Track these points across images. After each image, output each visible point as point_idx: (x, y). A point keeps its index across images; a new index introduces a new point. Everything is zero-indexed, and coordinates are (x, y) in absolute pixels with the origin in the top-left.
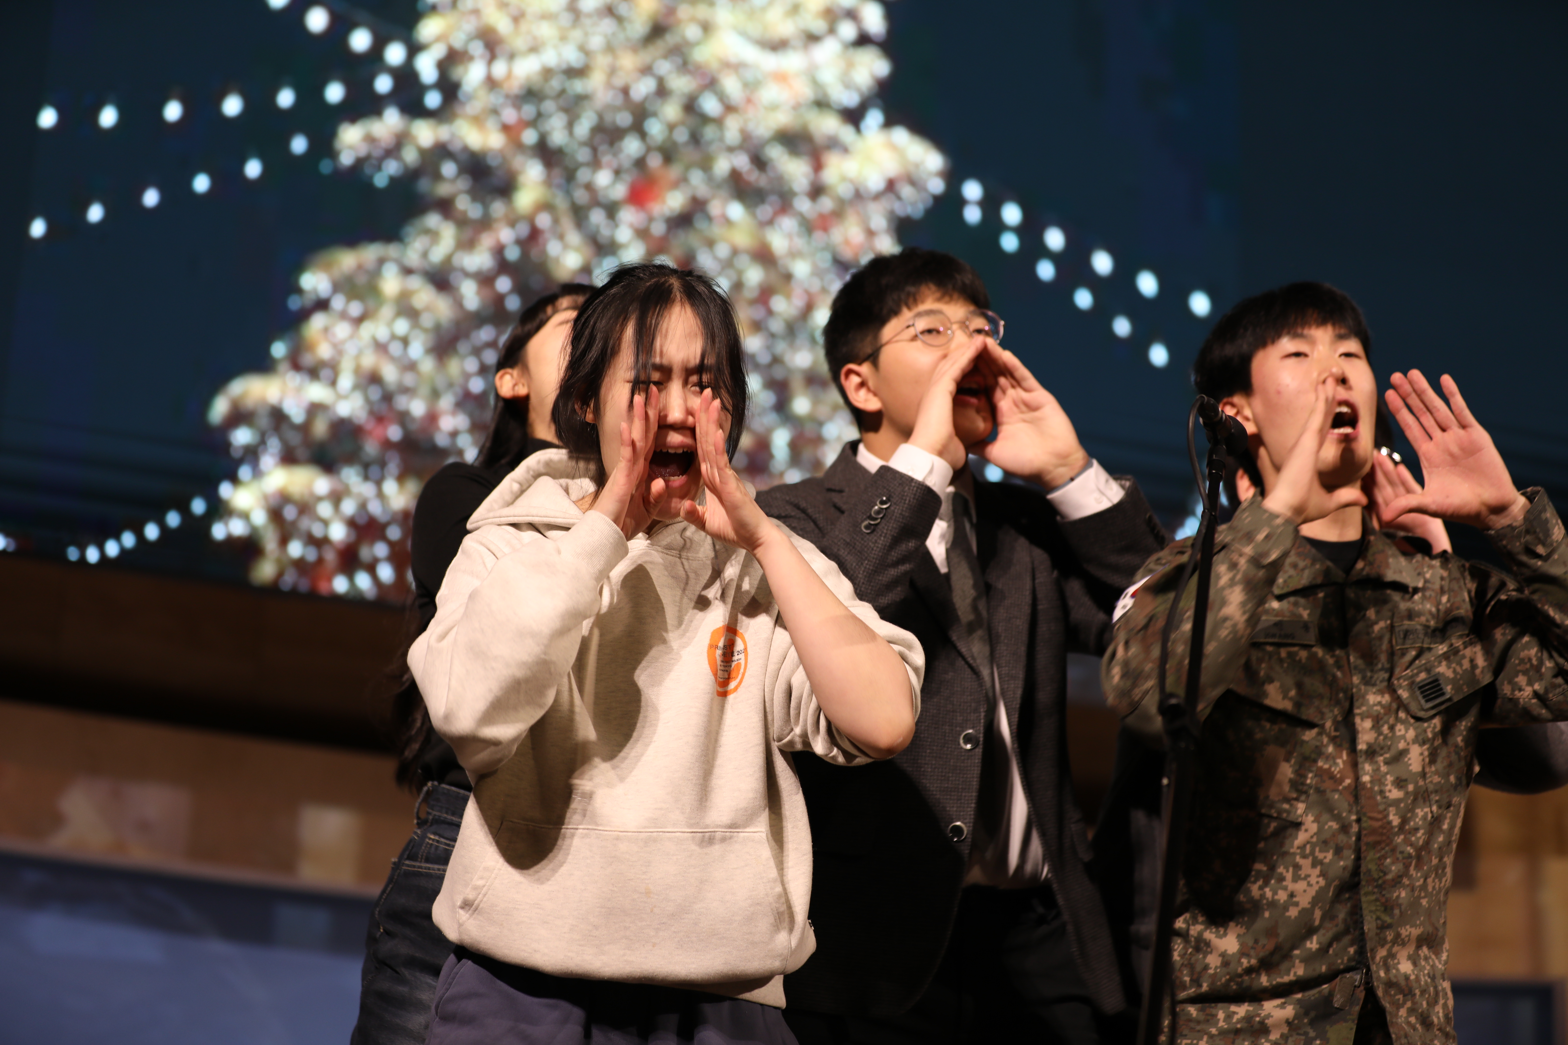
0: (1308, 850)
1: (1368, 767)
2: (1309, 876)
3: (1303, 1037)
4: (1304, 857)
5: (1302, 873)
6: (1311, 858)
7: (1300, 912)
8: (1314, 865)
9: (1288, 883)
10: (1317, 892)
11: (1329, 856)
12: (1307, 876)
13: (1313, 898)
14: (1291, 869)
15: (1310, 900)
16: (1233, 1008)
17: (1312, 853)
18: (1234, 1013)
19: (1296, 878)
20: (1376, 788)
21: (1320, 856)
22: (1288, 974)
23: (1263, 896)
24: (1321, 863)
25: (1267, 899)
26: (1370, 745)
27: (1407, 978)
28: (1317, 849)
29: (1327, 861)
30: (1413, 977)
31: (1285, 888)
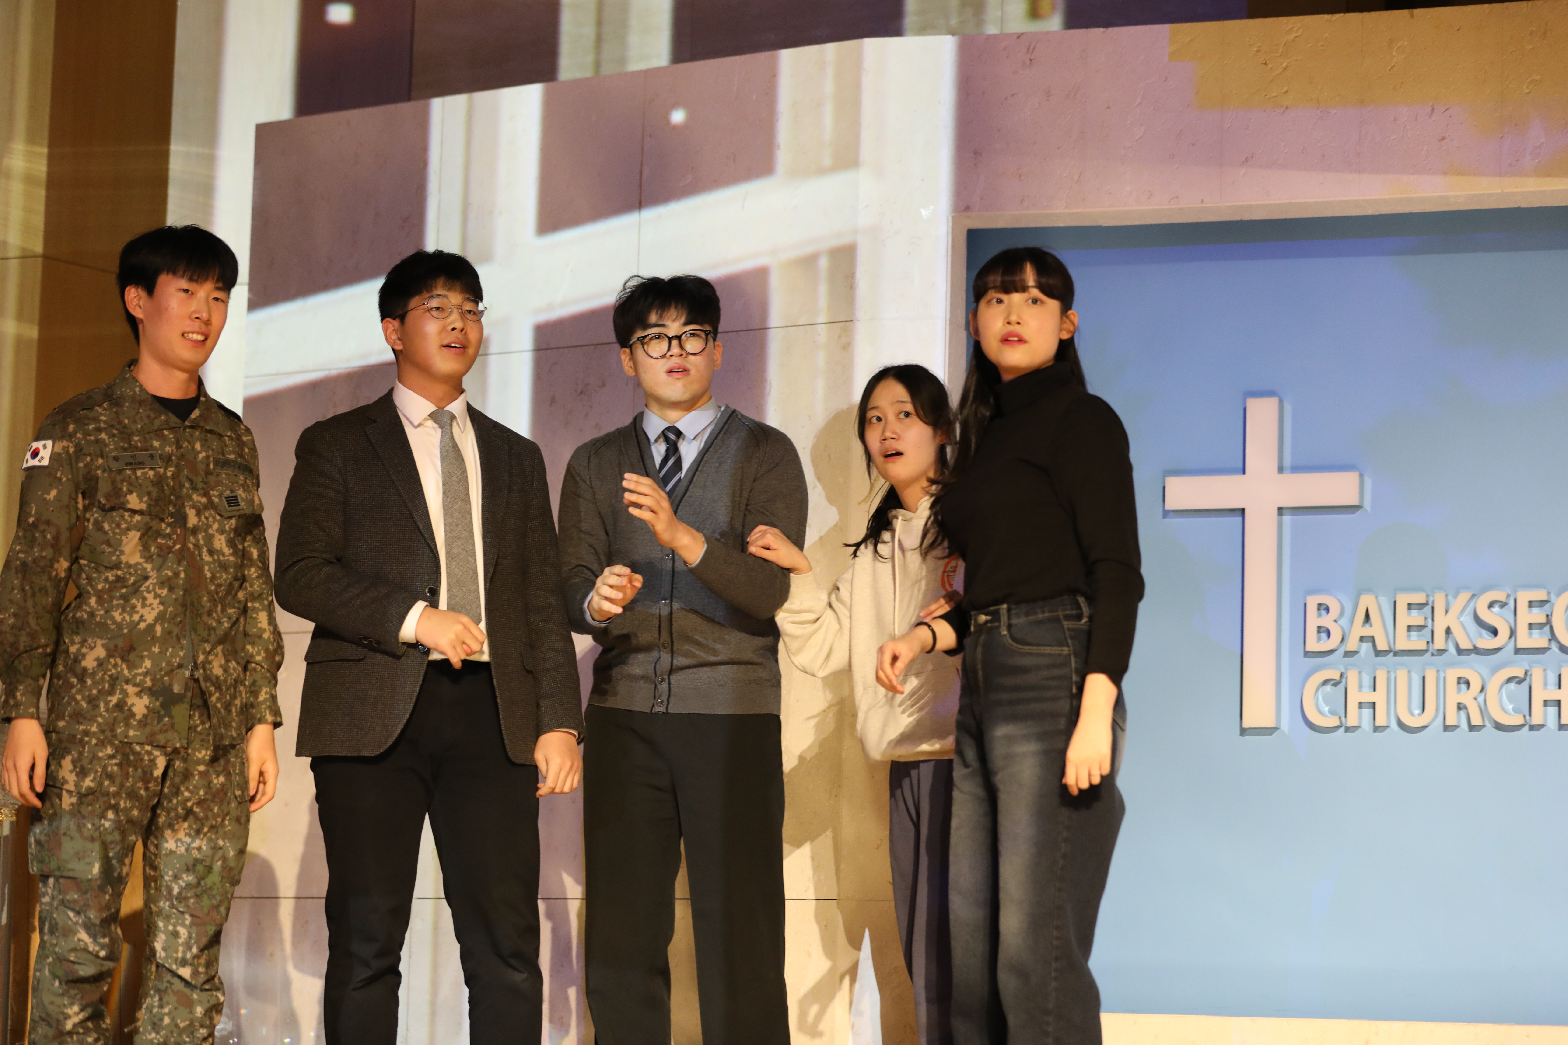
0: (151, 588)
1: (192, 539)
2: (152, 604)
3: (157, 715)
4: (149, 592)
5: (148, 602)
6: (153, 593)
7: (147, 626)
8: (155, 598)
9: (139, 608)
10: (158, 613)
11: (165, 592)
12: (151, 605)
13: (156, 617)
14: (141, 600)
15: (154, 618)
16: (109, 698)
17: (154, 590)
18: (110, 701)
19: (144, 606)
20: (197, 552)
21: (159, 592)
22: (141, 668)
23: (124, 619)
24: (160, 596)
25: (126, 621)
26: (194, 526)
27: (217, 678)
28: (157, 587)
29: (163, 595)
30: (222, 678)
31: (137, 612)
